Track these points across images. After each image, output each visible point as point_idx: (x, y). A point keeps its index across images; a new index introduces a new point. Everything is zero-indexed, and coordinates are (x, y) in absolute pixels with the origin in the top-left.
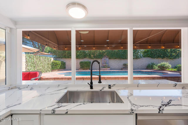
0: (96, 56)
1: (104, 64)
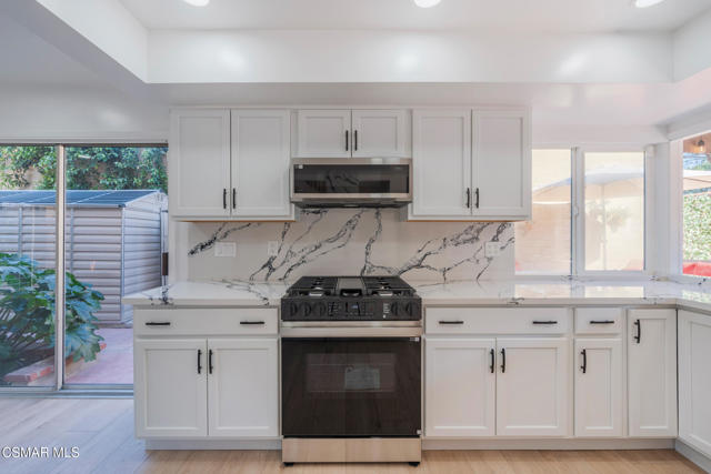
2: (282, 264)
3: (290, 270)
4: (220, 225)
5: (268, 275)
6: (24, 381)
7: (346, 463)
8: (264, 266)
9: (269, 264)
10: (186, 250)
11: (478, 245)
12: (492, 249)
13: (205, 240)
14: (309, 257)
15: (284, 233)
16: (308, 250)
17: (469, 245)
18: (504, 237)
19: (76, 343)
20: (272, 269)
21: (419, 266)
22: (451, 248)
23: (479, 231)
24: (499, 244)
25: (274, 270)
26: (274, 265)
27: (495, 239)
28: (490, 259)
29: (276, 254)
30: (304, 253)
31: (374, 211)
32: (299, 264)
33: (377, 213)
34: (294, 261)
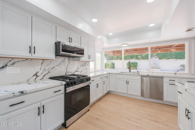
0: (143, 57)
1: (153, 65)
2: (41, 74)
3: (44, 76)
4: (10, 59)
5: (36, 79)
7: (79, 118)
8: (34, 75)
9: (36, 75)
14: (51, 71)
15: (42, 64)
16: (51, 69)
17: (84, 65)
21: (77, 71)
25: (38, 76)
26: (38, 75)
28: (87, 69)
29: (39, 70)
30: (49, 70)
31: (68, 58)
32: (47, 73)
33: (69, 59)
34: (46, 72)
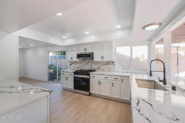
4: (72, 62)
6: (54, 81)
9: (78, 67)
10: (69, 65)
11: (109, 65)
12: (111, 66)
13: (71, 64)
15: (80, 63)
16: (83, 66)
17: (107, 65)
18: (113, 64)
19: (59, 77)
20: (79, 68)
21: (99, 69)
22: (104, 66)
23: (109, 63)
24: (113, 65)
27: (112, 64)
28: (111, 68)
32: (82, 68)
